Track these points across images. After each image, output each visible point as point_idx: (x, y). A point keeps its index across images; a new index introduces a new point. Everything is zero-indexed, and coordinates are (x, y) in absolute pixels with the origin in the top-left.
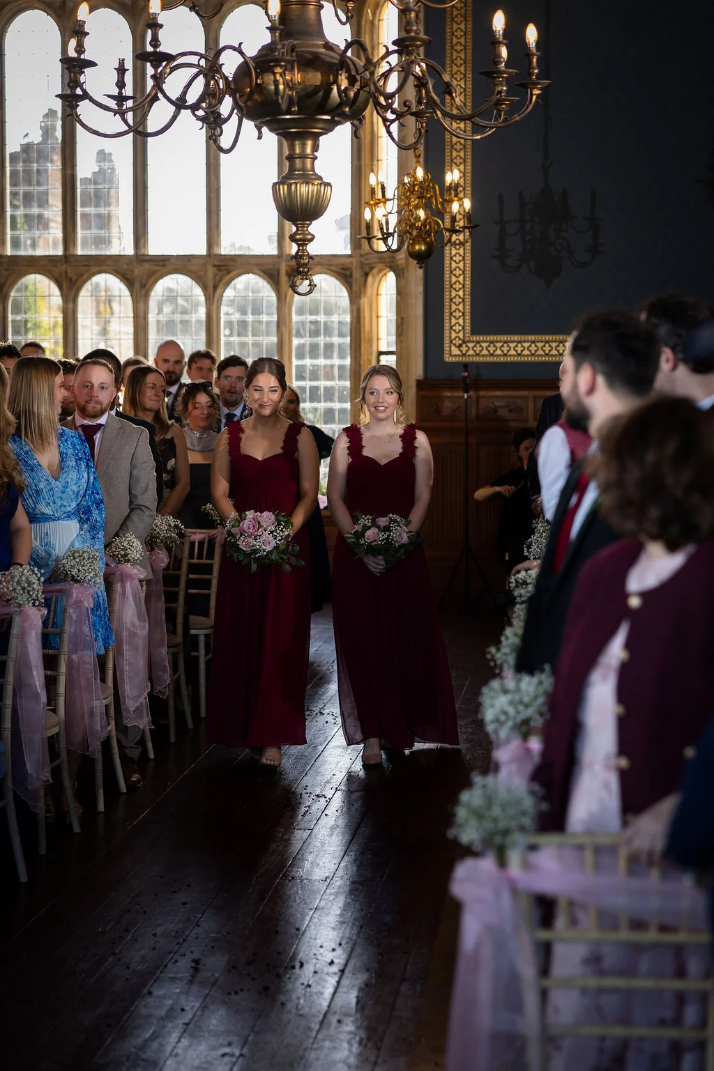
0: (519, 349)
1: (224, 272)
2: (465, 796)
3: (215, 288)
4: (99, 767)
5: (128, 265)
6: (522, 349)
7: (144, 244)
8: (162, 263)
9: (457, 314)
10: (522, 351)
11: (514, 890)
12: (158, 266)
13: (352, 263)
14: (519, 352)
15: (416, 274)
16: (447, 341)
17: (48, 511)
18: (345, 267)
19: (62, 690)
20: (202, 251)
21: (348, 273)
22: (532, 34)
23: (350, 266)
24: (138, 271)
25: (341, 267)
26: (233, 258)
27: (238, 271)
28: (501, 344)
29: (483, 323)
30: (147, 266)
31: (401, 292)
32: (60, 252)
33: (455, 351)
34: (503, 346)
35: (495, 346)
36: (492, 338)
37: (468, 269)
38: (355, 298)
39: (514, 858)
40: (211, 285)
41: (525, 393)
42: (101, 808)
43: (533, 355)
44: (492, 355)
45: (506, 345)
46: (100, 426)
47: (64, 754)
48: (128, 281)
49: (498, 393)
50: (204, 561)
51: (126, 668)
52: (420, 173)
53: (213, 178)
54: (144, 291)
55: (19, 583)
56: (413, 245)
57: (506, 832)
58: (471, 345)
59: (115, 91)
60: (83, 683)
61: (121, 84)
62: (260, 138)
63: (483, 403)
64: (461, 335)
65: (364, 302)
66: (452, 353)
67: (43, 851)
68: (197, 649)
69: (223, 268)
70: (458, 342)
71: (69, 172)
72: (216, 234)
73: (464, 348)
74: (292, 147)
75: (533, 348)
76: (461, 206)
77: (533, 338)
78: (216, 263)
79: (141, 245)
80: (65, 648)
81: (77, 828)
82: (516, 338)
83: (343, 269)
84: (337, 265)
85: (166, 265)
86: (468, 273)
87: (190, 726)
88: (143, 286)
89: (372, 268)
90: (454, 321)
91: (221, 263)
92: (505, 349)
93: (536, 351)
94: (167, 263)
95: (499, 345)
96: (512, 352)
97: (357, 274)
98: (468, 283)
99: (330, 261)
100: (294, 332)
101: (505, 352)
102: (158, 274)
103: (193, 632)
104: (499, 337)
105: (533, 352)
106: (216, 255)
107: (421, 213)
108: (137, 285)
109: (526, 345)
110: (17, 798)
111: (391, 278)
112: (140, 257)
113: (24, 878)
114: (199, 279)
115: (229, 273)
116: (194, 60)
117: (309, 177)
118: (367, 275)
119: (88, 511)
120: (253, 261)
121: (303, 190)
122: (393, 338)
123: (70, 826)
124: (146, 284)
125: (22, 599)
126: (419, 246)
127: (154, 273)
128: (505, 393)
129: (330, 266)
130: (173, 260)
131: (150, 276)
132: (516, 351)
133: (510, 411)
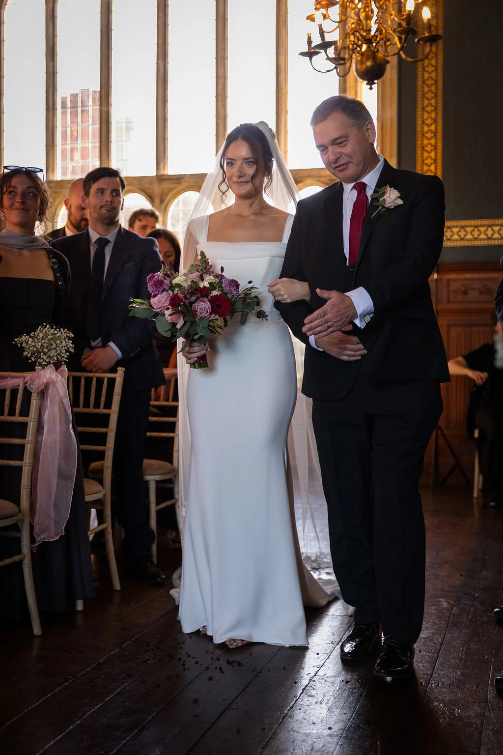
0: (490, 232)
5: (150, 184)
6: (492, 232)
7: (164, 166)
10: (493, 235)
12: (174, 184)
14: (490, 236)
24: (156, 189)
28: (471, 229)
30: (166, 185)
34: (473, 230)
35: (465, 231)
36: (463, 223)
37: (440, 157)
44: (462, 239)
45: (476, 229)
48: (150, 198)
49: (469, 276)
54: (163, 206)
63: (454, 286)
71: (104, 109)
79: (162, 167)
82: (486, 222)
85: (181, 182)
86: (439, 161)
88: (162, 201)
92: (476, 233)
94: (183, 181)
95: (469, 229)
96: (483, 236)
98: (440, 171)
101: (476, 236)
102: (175, 191)
104: (470, 222)
108: (157, 201)
109: (496, 228)
112: (161, 178)
124: (165, 199)
126: (369, 64)
127: (171, 190)
128: (476, 275)
129: (320, 177)
130: (186, 179)
131: (167, 194)
132: (487, 235)
133: (481, 293)
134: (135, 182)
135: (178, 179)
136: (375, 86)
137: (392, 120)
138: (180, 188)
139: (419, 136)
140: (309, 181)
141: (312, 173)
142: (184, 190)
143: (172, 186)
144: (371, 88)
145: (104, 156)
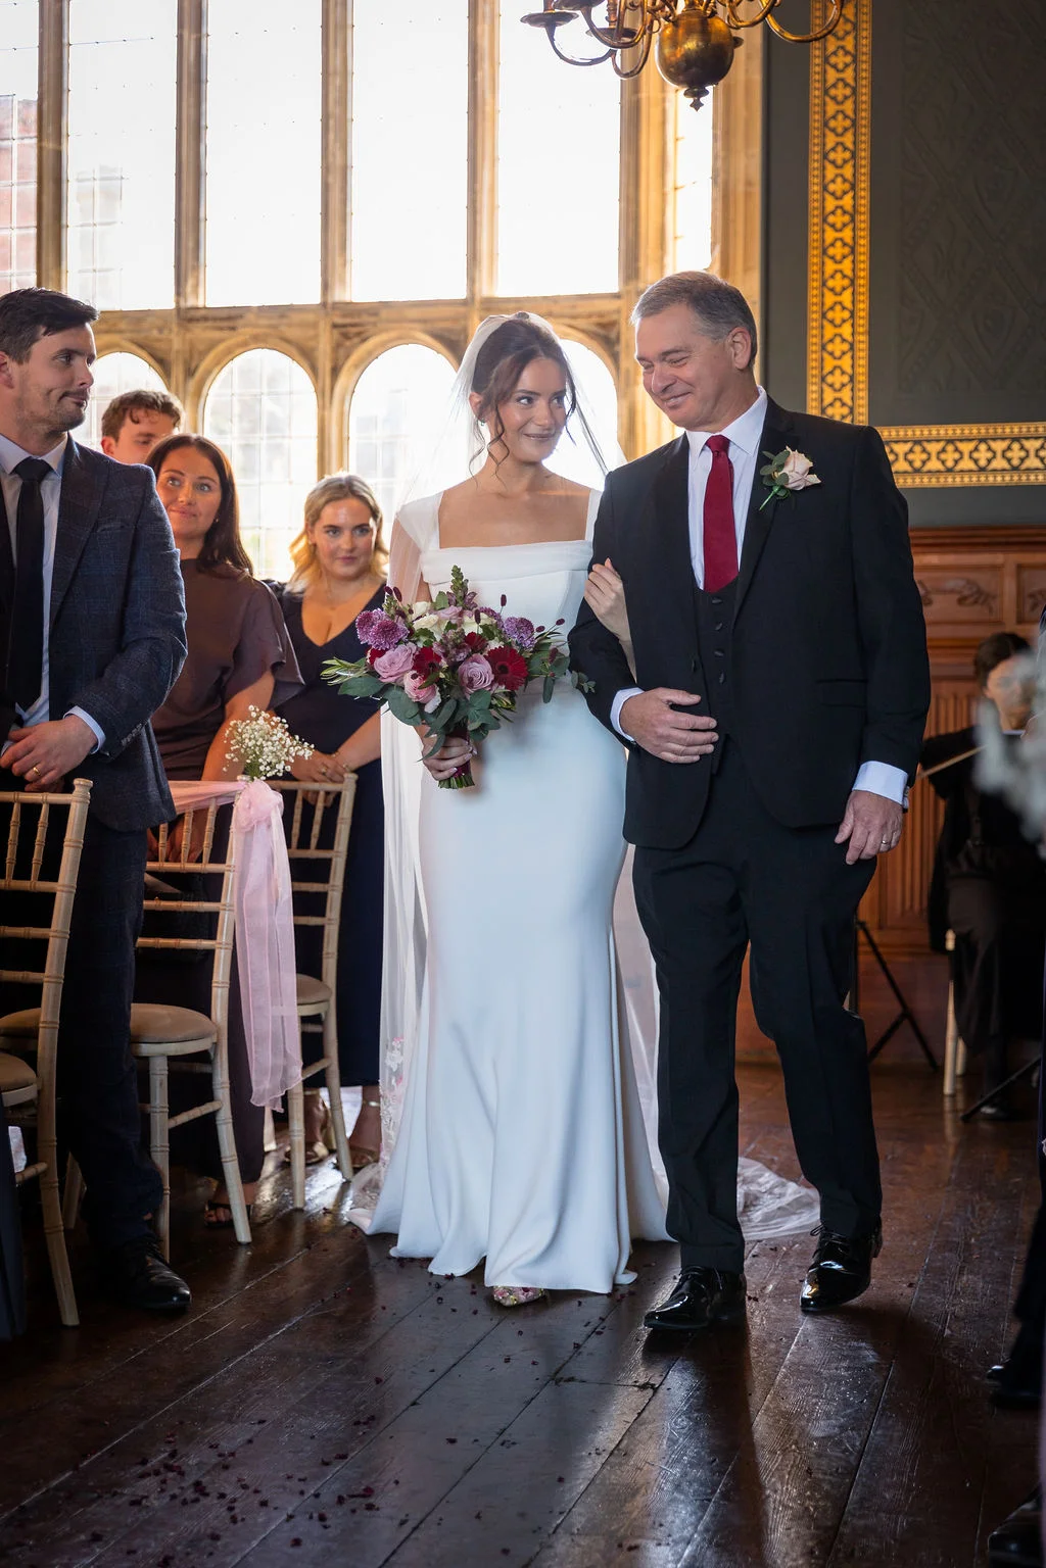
0: (983, 455)
1: (356, 340)
3: (335, 371)
5: (161, 330)
6: (990, 455)
7: (197, 285)
8: (230, 324)
9: (837, 379)
10: (989, 461)
12: (221, 329)
13: (618, 311)
14: (983, 463)
18: (605, 320)
20: (315, 298)
21: (613, 335)
23: (614, 317)
24: (176, 342)
25: (595, 320)
26: (374, 310)
27: (384, 337)
28: (939, 446)
30: (201, 333)
34: (944, 450)
35: (924, 450)
36: (918, 432)
37: (864, 274)
40: (325, 365)
41: (998, 558)
43: (1015, 469)
45: (950, 448)
48: (162, 364)
53: (335, 147)
54: (192, 384)
69: (354, 330)
72: (338, 260)
75: (1016, 454)
77: (1016, 429)
78: (339, 320)
79: (189, 288)
82: (974, 430)
83: (602, 325)
84: (590, 316)
86: (863, 282)
88: (190, 372)
90: (830, 396)
91: (348, 321)
92: (950, 457)
93: (1022, 460)
94: (240, 322)
95: (933, 448)
96: (967, 464)
98: (863, 306)
99: (574, 307)
101: (950, 464)
102: (221, 347)
104: (935, 431)
105: (1015, 462)
106: (335, 304)
108: (178, 371)
109: (999, 446)
112: (187, 317)
114: (306, 355)
115: (364, 340)
120: (413, 313)
124: (197, 367)
127: (212, 345)
128: (950, 559)
129: (574, 317)
130: (250, 317)
131: (203, 354)
132: (976, 461)
133: (961, 601)
134: (123, 325)
135: (229, 318)
136: (707, 101)
137: (748, 183)
138: (234, 339)
139: (814, 221)
141: (556, 309)
142: (245, 346)
143: (217, 335)
144: (697, 105)
145: (49, 259)
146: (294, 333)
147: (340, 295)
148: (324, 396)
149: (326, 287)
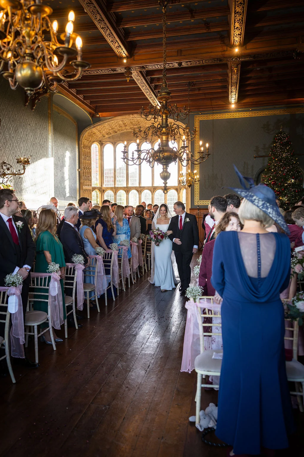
2: (188, 289)
3: (153, 192)
4: (129, 279)
9: (197, 196)
11: (197, 306)
13: (178, 187)
15: (190, 189)
16: (195, 201)
17: (120, 232)
18: (176, 188)
19: (122, 265)
20: (151, 186)
22: (207, 145)
24: (139, 189)
26: (156, 187)
27: (157, 189)
29: (202, 198)
31: (187, 193)
32: (126, 186)
33: (196, 203)
36: (203, 201)
37: (199, 188)
38: (178, 194)
39: (197, 300)
42: (129, 287)
44: (203, 204)
45: (206, 202)
46: (131, 217)
47: (122, 277)
48: (138, 191)
49: (204, 211)
50: (150, 242)
51: (134, 261)
52: (189, 171)
55: (113, 246)
56: (188, 184)
57: (196, 296)
58: (199, 202)
59: (132, 157)
60: (126, 264)
61: (133, 156)
62: (158, 165)
64: (197, 200)
65: (180, 195)
66: (196, 204)
67: (118, 295)
68: (148, 258)
69: (155, 189)
70: (197, 202)
71: (127, 172)
72: (153, 183)
73: (198, 203)
74: (163, 167)
76: (197, 177)
78: (153, 188)
79: (140, 185)
80: (122, 258)
81: (125, 291)
85: (144, 188)
87: (147, 272)
89: (181, 188)
90: (196, 198)
97: (179, 189)
98: (199, 191)
99: (174, 187)
100: (167, 200)
103: (147, 255)
107: (190, 178)
108: (139, 192)
110: (113, 285)
111: (185, 190)
112: (140, 187)
113: (114, 300)
114: (151, 191)
116: (146, 151)
117: (167, 172)
118: (180, 189)
119: (127, 233)
120: (160, 187)
121: (166, 174)
122: (185, 201)
123: (124, 290)
125: (114, 249)
126: (189, 184)
131: (142, 190)
140: (172, 188)
142: (145, 190)
145: (127, 182)
146: (149, 189)
147: (153, 186)
148: (152, 194)
149: (152, 185)
